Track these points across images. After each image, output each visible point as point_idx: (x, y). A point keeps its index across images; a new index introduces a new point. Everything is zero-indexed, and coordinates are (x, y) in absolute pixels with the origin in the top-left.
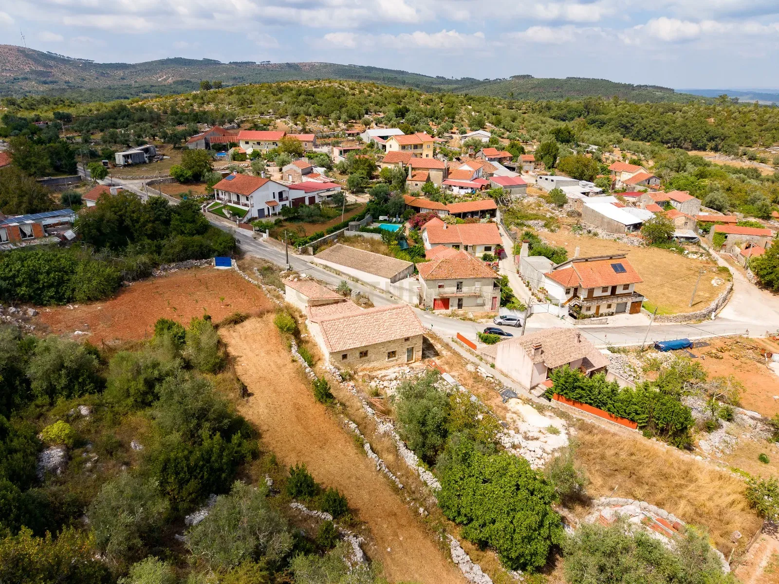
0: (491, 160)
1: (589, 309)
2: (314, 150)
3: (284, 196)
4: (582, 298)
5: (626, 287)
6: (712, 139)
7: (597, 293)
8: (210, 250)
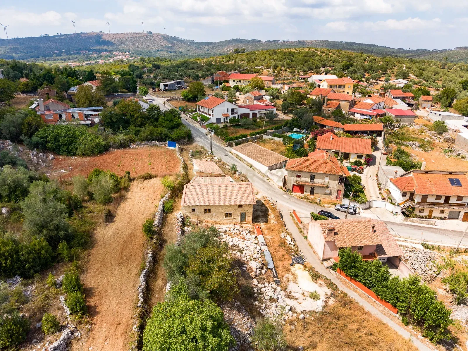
0: (396, 98)
1: (422, 211)
2: (272, 86)
3: (235, 111)
4: (416, 201)
5: (460, 198)
7: (430, 200)
8: (166, 137)
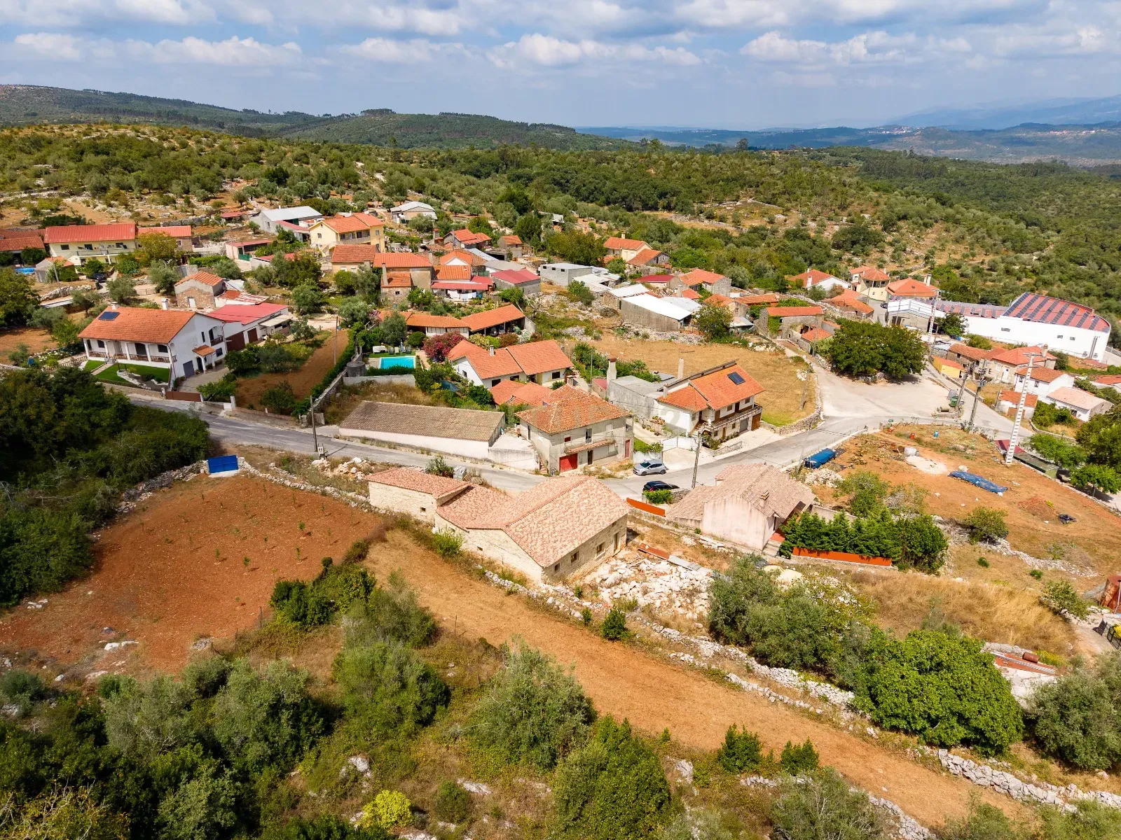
0: (468, 247)
1: (716, 434)
2: (196, 250)
3: (217, 336)
4: (709, 421)
6: (662, 195)
